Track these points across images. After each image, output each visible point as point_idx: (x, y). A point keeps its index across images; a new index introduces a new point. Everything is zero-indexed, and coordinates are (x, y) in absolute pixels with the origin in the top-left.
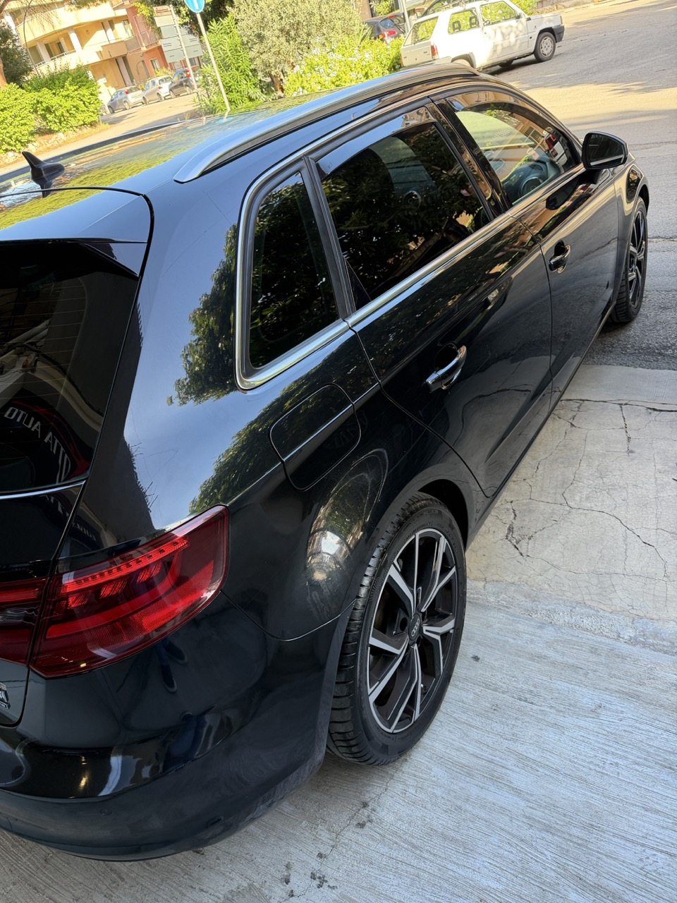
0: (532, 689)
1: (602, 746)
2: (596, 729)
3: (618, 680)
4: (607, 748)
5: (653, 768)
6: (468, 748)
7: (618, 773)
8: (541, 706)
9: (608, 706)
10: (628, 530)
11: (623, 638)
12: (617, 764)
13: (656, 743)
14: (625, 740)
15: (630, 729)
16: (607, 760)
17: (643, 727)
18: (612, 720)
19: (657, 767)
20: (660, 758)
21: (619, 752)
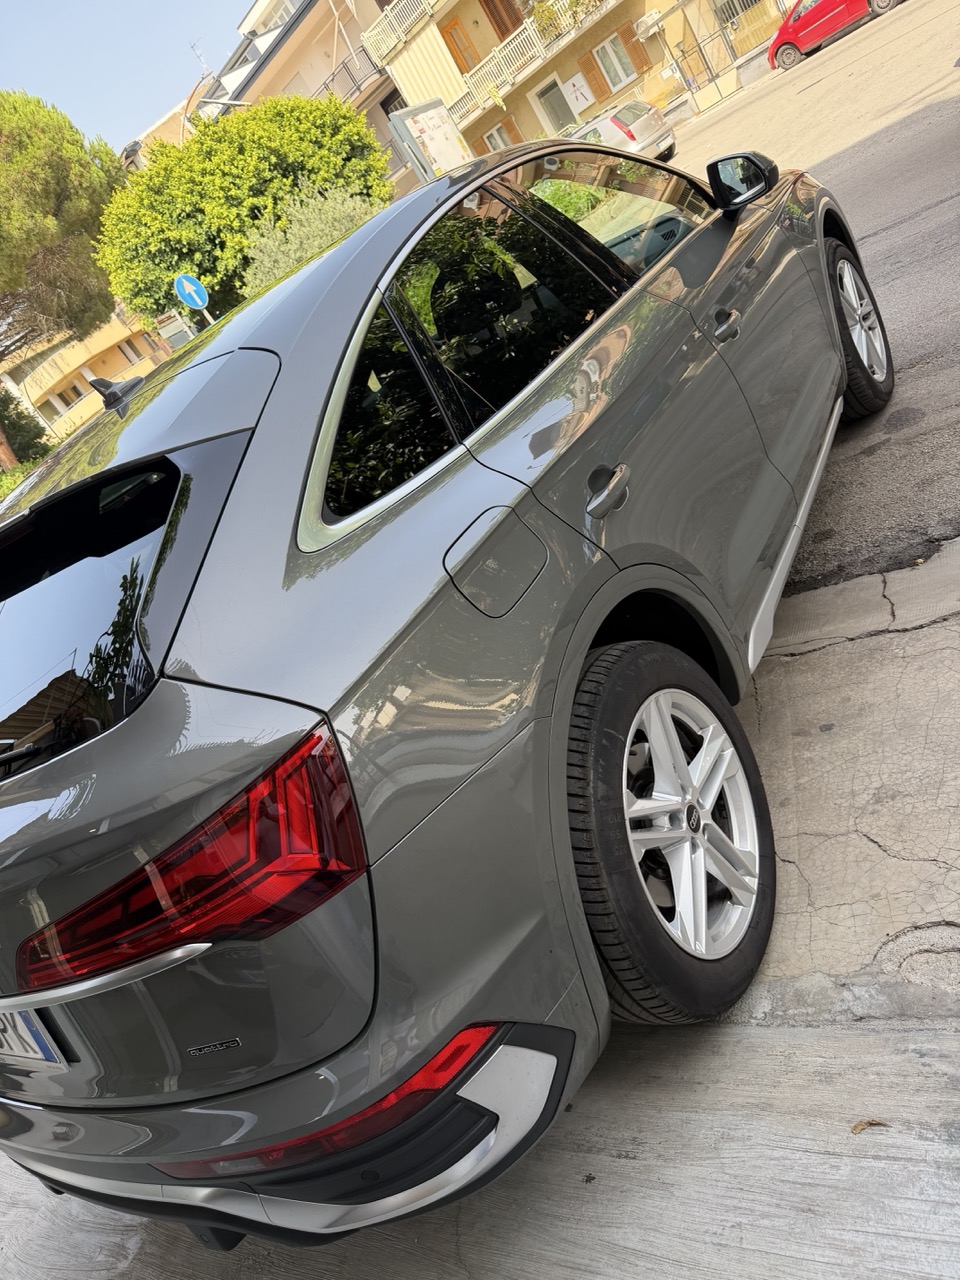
0: (637, 1135)
1: (720, 1201)
2: (714, 1176)
3: (747, 1088)
4: (728, 1202)
5: (786, 1217)
6: (550, 1254)
7: (742, 1238)
8: (645, 1159)
9: (732, 1133)
11: (756, 1018)
12: (739, 1224)
13: (790, 1176)
14: (751, 1182)
15: (759, 1162)
16: (728, 1221)
17: (777, 1154)
18: (736, 1155)
19: (793, 1214)
20: (795, 1199)
21: (744, 1205)
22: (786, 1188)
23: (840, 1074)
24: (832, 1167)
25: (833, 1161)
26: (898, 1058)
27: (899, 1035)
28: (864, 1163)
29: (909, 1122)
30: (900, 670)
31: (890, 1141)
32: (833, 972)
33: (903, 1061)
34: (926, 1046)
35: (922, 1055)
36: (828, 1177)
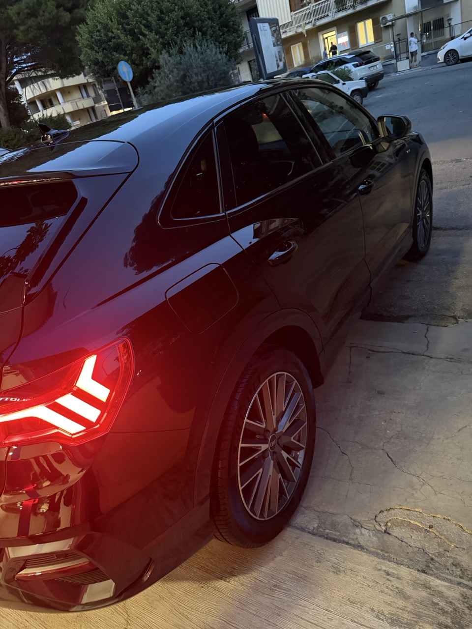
2: (268, 604)
9: (282, 584)
10: (333, 442)
11: (309, 528)
13: (307, 617)
15: (292, 604)
17: (302, 603)
23: (344, 571)
24: (329, 618)
26: (375, 572)
27: (380, 560)
28: (346, 621)
32: (353, 518)
33: (378, 574)
34: (391, 570)
35: (388, 574)
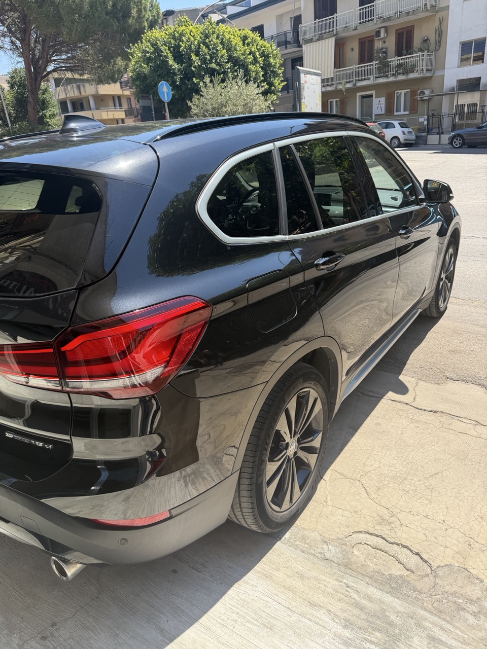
0: (205, 563)
4: (234, 609)
5: (259, 627)
6: (143, 595)
7: (235, 627)
8: (204, 575)
12: (236, 620)
14: (249, 605)
17: (266, 599)
19: (262, 626)
21: (241, 613)
22: (264, 615)
23: (308, 578)
24: (288, 615)
25: (290, 613)
26: (337, 583)
27: (341, 574)
28: (303, 619)
29: (330, 611)
30: (408, 423)
31: (319, 616)
32: (323, 534)
33: (339, 585)
34: (351, 584)
35: (348, 587)
36: (284, 618)
